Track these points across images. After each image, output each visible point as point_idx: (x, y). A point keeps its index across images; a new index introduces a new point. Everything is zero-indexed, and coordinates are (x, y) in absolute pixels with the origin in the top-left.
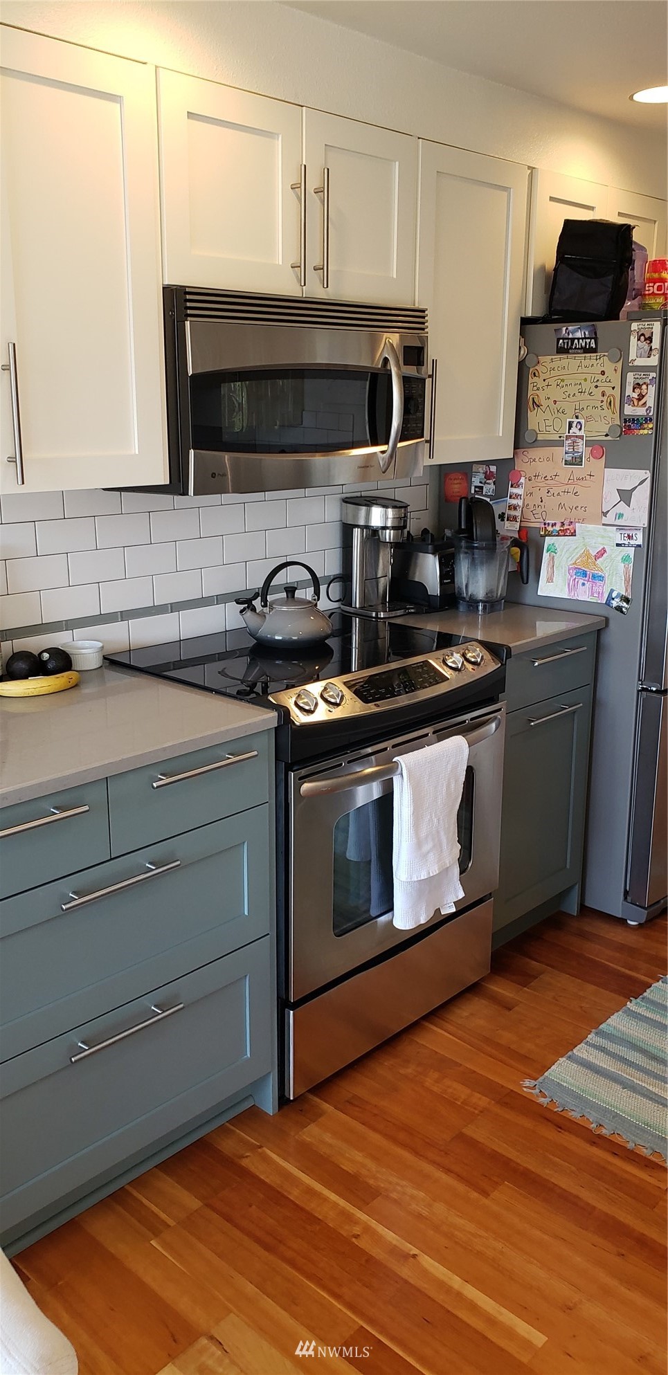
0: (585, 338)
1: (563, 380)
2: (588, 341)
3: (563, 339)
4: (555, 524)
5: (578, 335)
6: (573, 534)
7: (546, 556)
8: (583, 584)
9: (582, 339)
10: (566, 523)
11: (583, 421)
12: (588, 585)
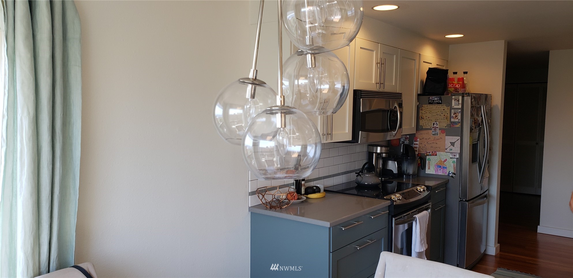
0: (438, 100)
1: (431, 112)
2: (439, 101)
3: (431, 100)
4: (430, 152)
5: (436, 99)
6: (436, 155)
7: (427, 162)
8: (440, 170)
9: (437, 100)
10: (434, 152)
11: (438, 123)
12: (441, 170)
